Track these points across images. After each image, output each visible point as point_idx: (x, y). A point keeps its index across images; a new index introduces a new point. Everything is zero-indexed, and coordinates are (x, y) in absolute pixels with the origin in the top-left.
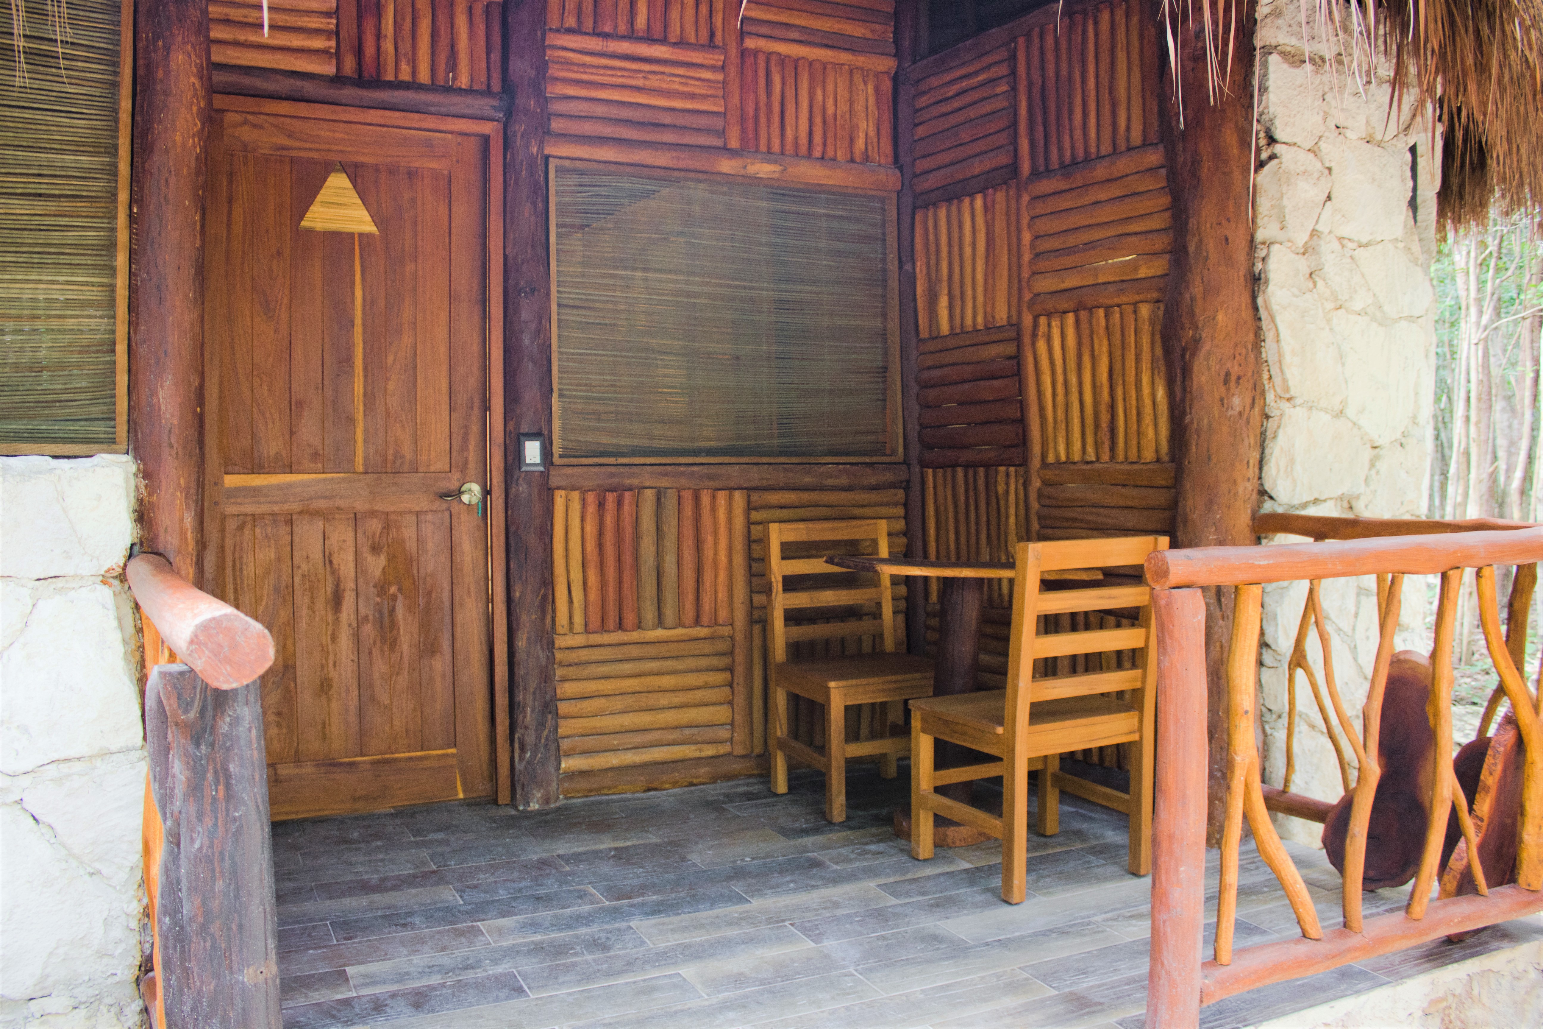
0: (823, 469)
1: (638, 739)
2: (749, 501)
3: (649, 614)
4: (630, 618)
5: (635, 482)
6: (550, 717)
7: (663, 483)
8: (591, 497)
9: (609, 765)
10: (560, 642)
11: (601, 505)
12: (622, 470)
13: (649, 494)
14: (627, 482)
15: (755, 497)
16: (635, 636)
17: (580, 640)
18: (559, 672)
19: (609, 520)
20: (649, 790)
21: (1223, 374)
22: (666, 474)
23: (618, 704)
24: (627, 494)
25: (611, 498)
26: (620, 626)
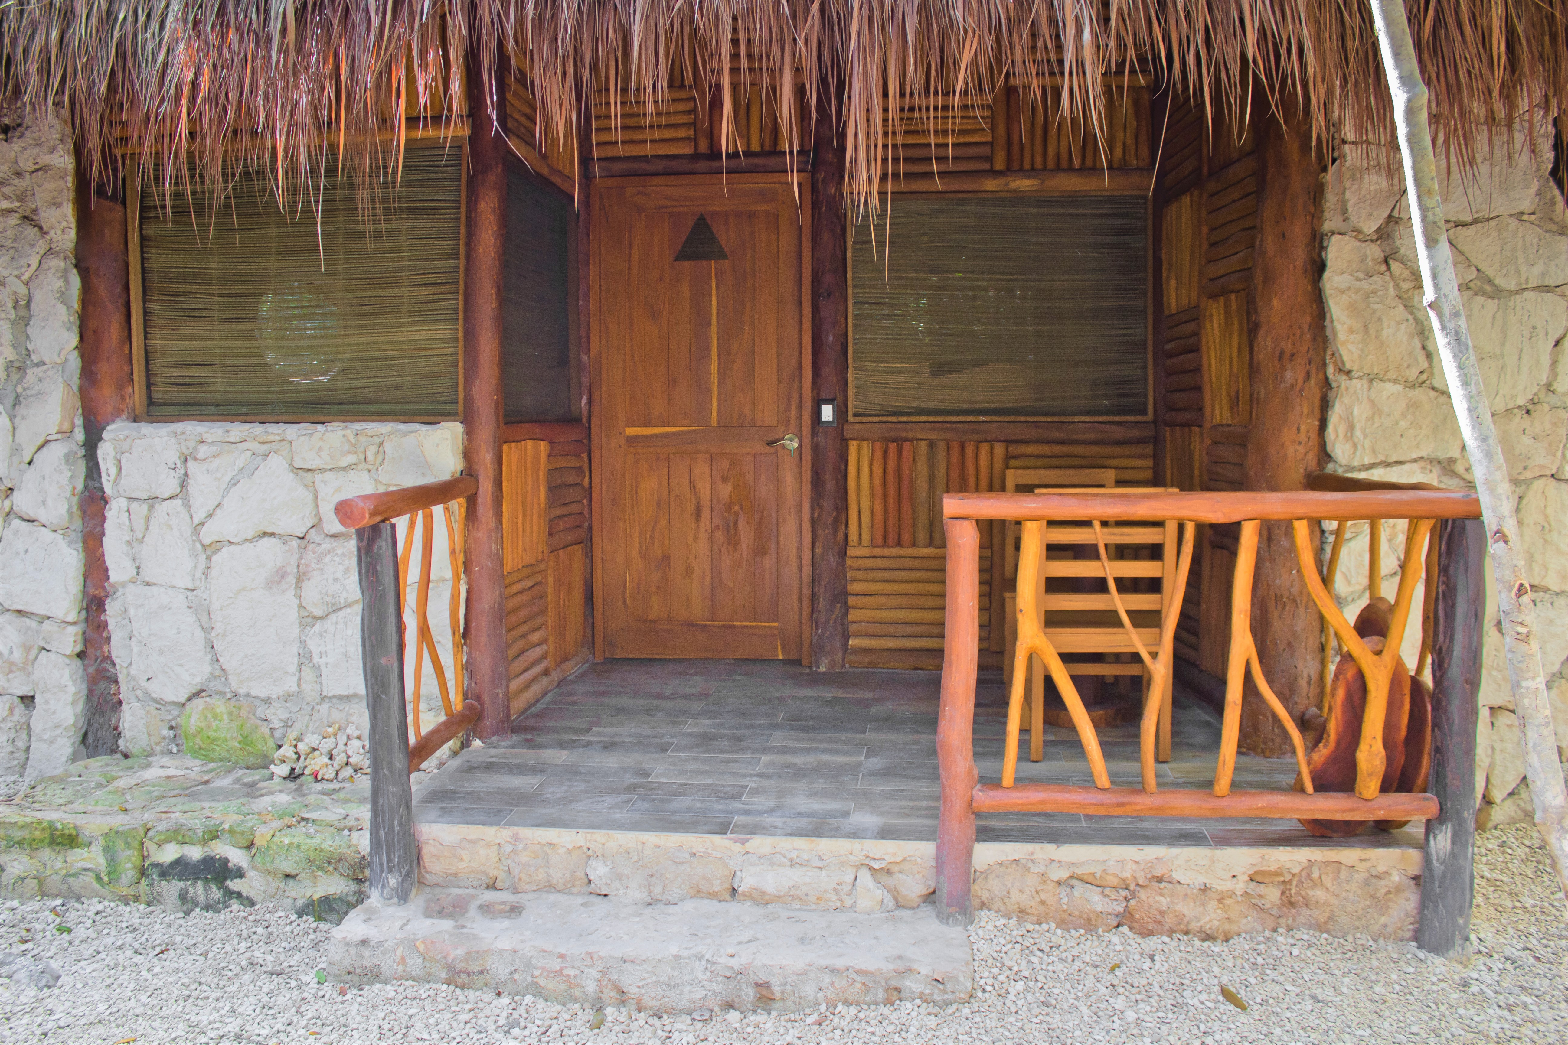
0: (1072, 426)
1: (910, 630)
2: (1007, 451)
3: (922, 536)
4: (907, 537)
5: (910, 435)
6: (838, 606)
7: (934, 436)
8: (879, 447)
9: (886, 647)
10: (850, 552)
11: (886, 452)
12: (899, 426)
13: (923, 444)
14: (904, 434)
15: (1012, 449)
16: (910, 551)
17: (866, 552)
18: (849, 574)
19: (891, 465)
20: (916, 669)
21: (1277, 352)
22: (935, 430)
23: (893, 601)
24: (906, 444)
25: (893, 446)
26: (899, 544)
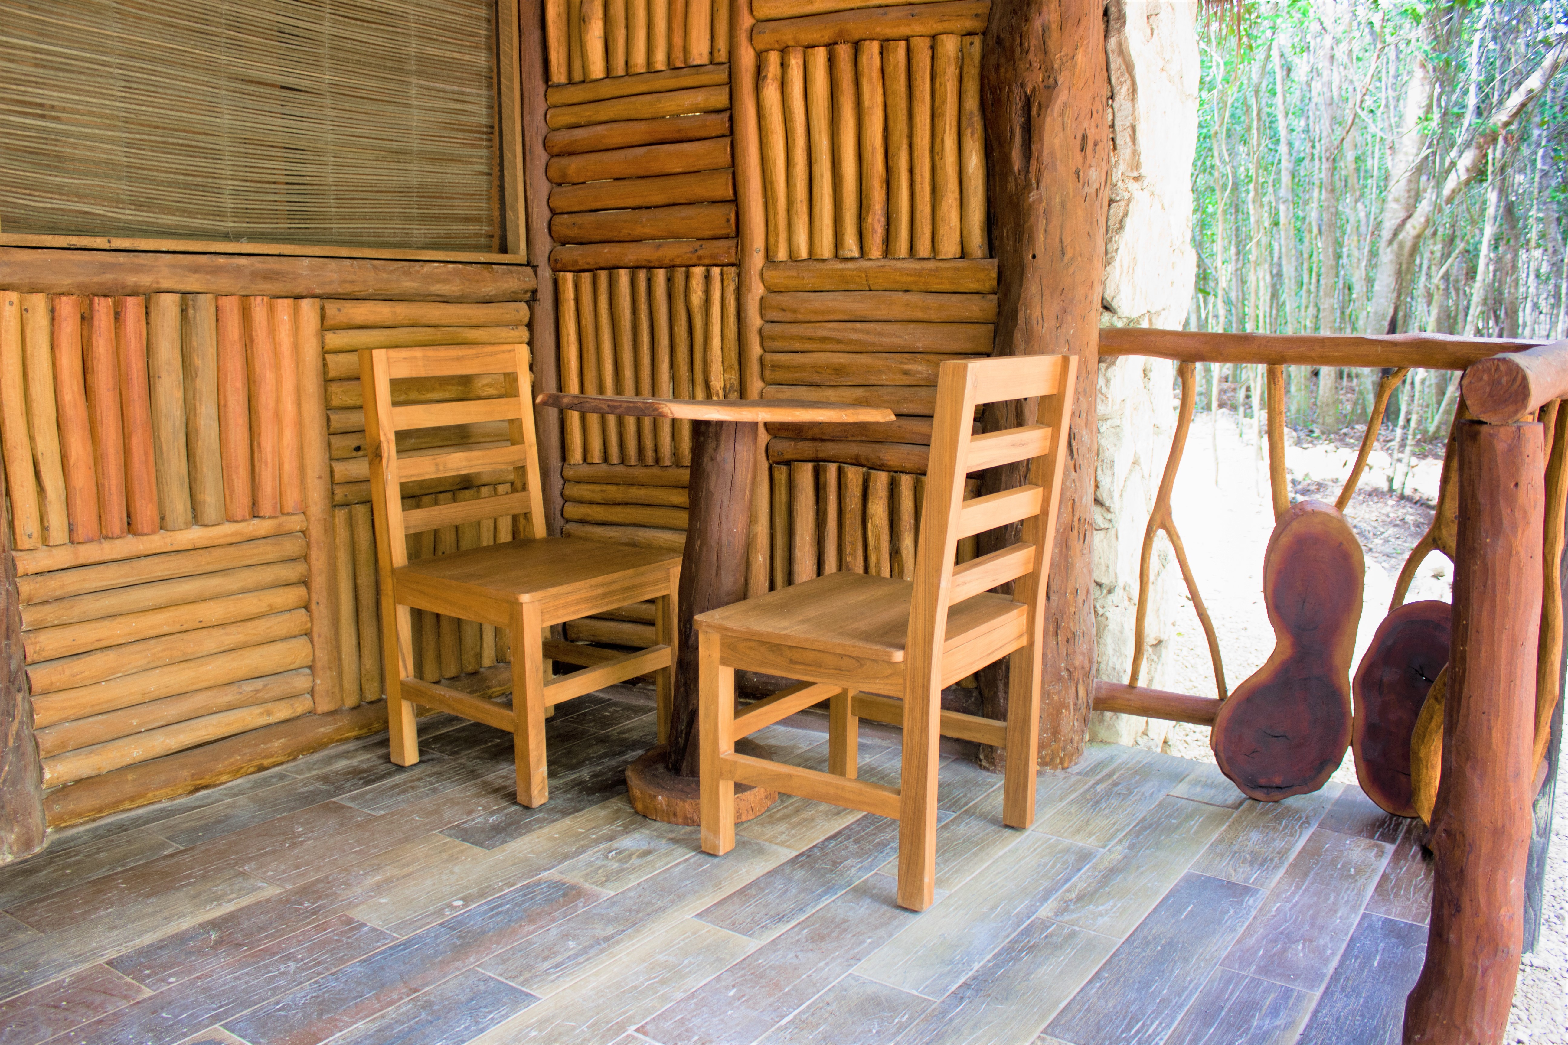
1: (172, 711)
2: (323, 317)
3: (179, 505)
4: (146, 512)
5: (145, 280)
6: (19, 697)
7: (192, 283)
8: (67, 307)
9: (128, 761)
10: (26, 563)
11: (86, 319)
12: (122, 258)
13: (169, 304)
14: (131, 279)
15: (332, 308)
16: (157, 541)
17: (63, 557)
18: (28, 617)
19: (102, 348)
20: (197, 789)
21: (1079, 137)
22: (196, 270)
23: (136, 657)
24: (131, 302)
25: (103, 308)
26: (131, 526)
